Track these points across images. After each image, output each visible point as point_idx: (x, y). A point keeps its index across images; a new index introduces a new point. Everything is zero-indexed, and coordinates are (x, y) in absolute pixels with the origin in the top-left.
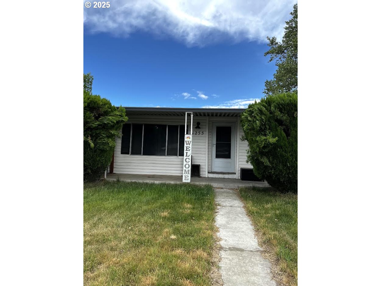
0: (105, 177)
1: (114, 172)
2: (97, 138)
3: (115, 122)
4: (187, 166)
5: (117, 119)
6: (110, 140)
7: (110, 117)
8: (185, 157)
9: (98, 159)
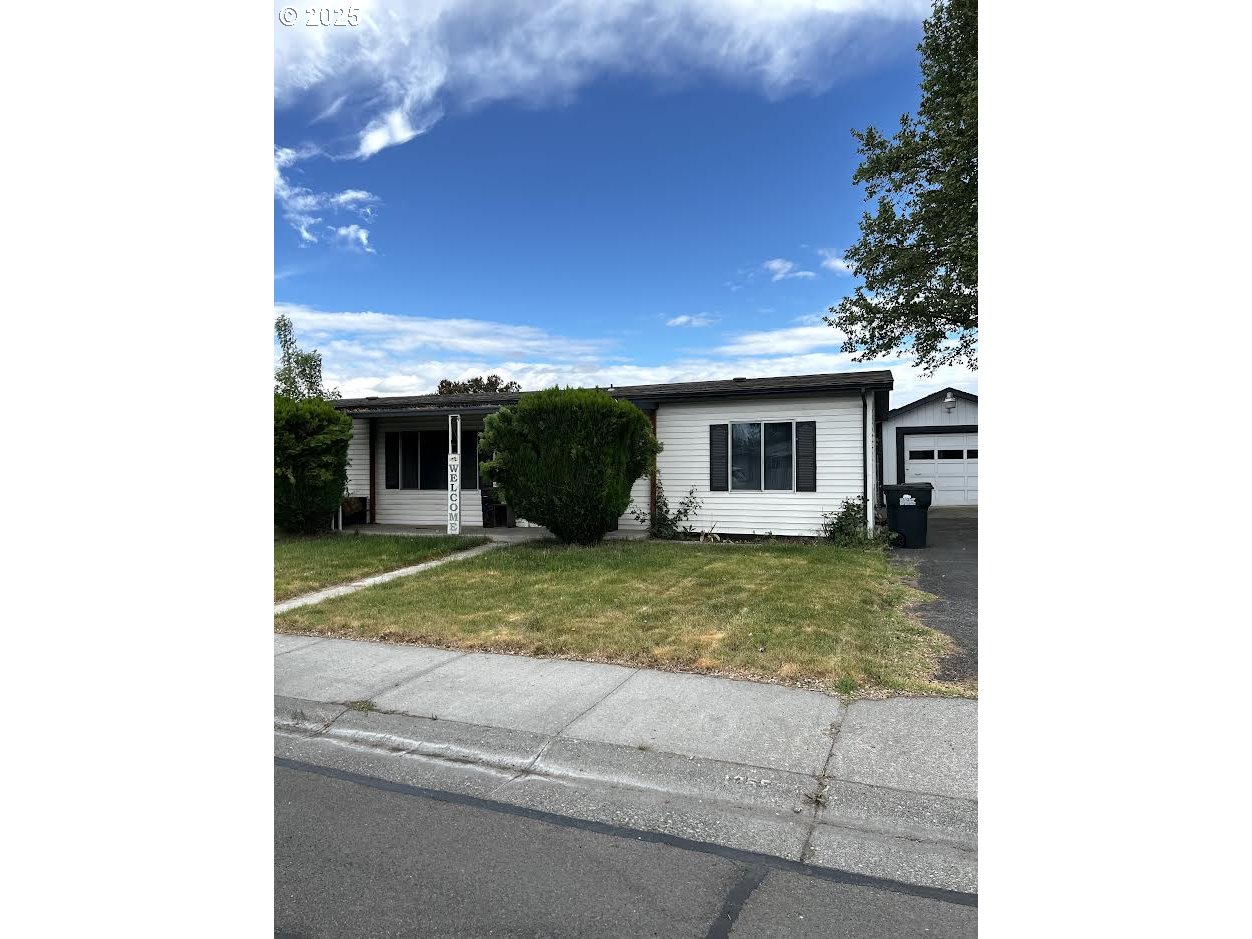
0: (341, 528)
1: (377, 521)
2: (304, 470)
3: (329, 442)
4: (454, 507)
5: (334, 438)
6: (323, 470)
7: (321, 437)
8: (450, 493)
9: (310, 499)
